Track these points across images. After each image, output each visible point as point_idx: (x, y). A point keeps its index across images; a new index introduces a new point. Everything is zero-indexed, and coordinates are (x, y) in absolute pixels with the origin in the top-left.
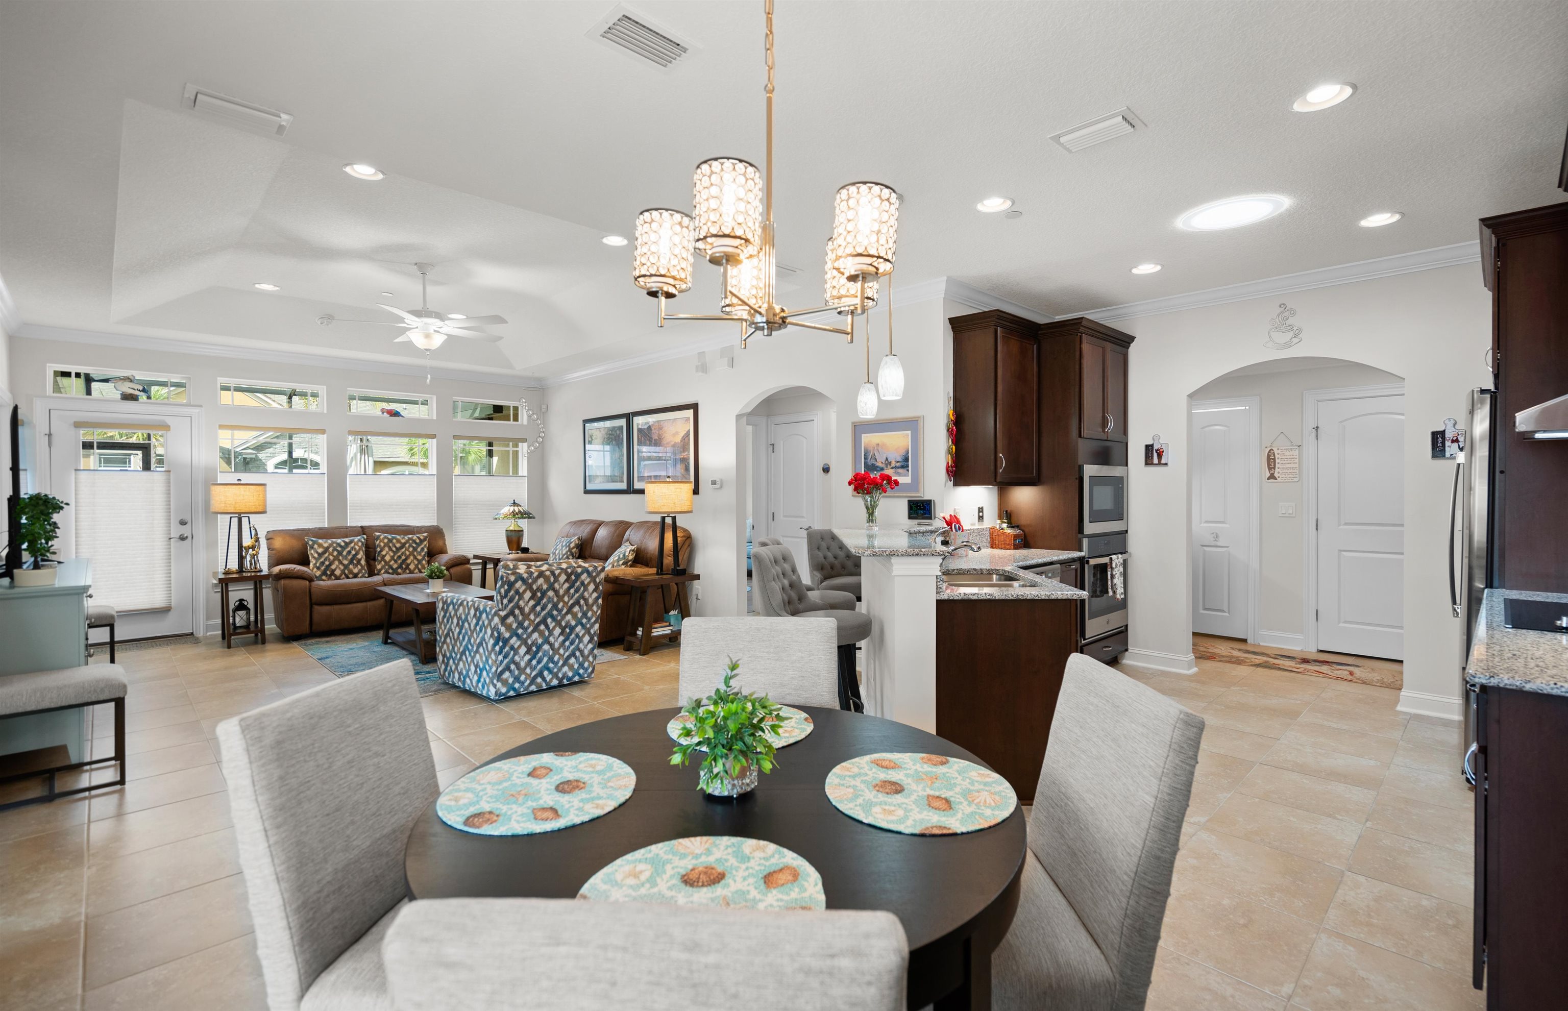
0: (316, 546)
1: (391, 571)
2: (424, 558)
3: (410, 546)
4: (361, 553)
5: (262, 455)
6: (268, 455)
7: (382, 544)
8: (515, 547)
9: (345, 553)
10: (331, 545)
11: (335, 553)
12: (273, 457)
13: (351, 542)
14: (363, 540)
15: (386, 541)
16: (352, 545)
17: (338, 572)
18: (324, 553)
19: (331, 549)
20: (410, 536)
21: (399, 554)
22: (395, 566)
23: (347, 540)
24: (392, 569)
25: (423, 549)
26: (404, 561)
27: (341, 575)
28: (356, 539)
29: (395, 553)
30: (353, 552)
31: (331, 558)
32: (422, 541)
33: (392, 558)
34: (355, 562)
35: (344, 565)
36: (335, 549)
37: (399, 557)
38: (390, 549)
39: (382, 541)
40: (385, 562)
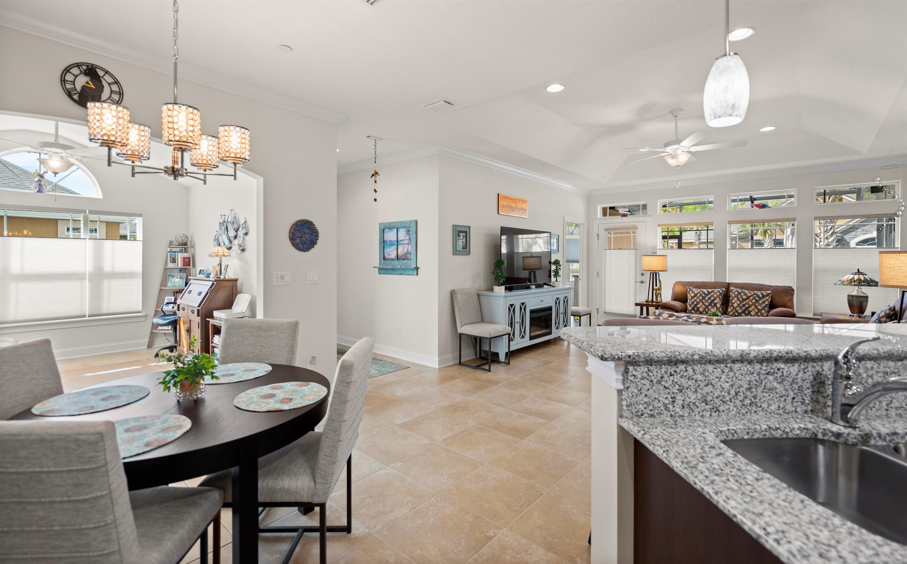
0: (691, 292)
1: (736, 314)
2: (764, 308)
3: (754, 298)
4: (718, 299)
5: (846, 237)
6: (851, 236)
7: (733, 295)
8: (857, 310)
9: (707, 298)
10: (699, 292)
11: (701, 298)
12: (855, 237)
13: (712, 292)
14: (721, 291)
15: (736, 293)
16: (713, 294)
17: (701, 309)
18: (694, 297)
19: (698, 295)
20: (756, 292)
21: (744, 303)
22: (740, 311)
23: (710, 290)
24: (738, 313)
25: (764, 302)
26: (747, 308)
27: (703, 311)
28: (716, 290)
29: (741, 302)
30: (712, 298)
31: (698, 300)
32: (764, 296)
33: (739, 305)
34: (713, 304)
35: (705, 305)
36: (701, 295)
37: (744, 305)
38: (738, 299)
39: (734, 293)
40: (733, 307)
